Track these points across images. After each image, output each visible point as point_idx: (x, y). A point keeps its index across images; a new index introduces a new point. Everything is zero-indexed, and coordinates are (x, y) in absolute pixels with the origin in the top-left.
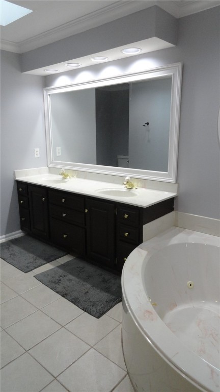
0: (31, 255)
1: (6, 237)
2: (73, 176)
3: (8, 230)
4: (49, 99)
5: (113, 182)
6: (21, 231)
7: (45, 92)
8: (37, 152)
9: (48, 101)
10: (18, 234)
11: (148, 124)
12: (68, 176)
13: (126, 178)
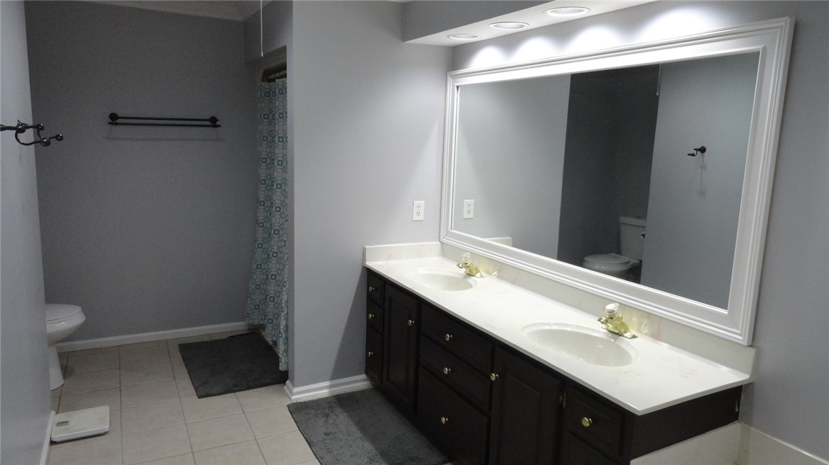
0: (368, 445)
1: (331, 387)
2: (489, 273)
3: (338, 372)
4: (457, 95)
5: (578, 306)
6: (364, 376)
7: (450, 80)
8: (420, 209)
9: (455, 99)
10: (358, 383)
11: (703, 150)
12: (478, 271)
13: (610, 307)
